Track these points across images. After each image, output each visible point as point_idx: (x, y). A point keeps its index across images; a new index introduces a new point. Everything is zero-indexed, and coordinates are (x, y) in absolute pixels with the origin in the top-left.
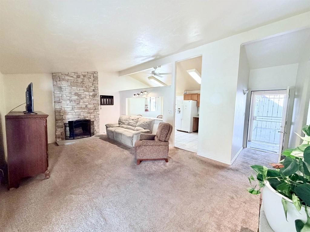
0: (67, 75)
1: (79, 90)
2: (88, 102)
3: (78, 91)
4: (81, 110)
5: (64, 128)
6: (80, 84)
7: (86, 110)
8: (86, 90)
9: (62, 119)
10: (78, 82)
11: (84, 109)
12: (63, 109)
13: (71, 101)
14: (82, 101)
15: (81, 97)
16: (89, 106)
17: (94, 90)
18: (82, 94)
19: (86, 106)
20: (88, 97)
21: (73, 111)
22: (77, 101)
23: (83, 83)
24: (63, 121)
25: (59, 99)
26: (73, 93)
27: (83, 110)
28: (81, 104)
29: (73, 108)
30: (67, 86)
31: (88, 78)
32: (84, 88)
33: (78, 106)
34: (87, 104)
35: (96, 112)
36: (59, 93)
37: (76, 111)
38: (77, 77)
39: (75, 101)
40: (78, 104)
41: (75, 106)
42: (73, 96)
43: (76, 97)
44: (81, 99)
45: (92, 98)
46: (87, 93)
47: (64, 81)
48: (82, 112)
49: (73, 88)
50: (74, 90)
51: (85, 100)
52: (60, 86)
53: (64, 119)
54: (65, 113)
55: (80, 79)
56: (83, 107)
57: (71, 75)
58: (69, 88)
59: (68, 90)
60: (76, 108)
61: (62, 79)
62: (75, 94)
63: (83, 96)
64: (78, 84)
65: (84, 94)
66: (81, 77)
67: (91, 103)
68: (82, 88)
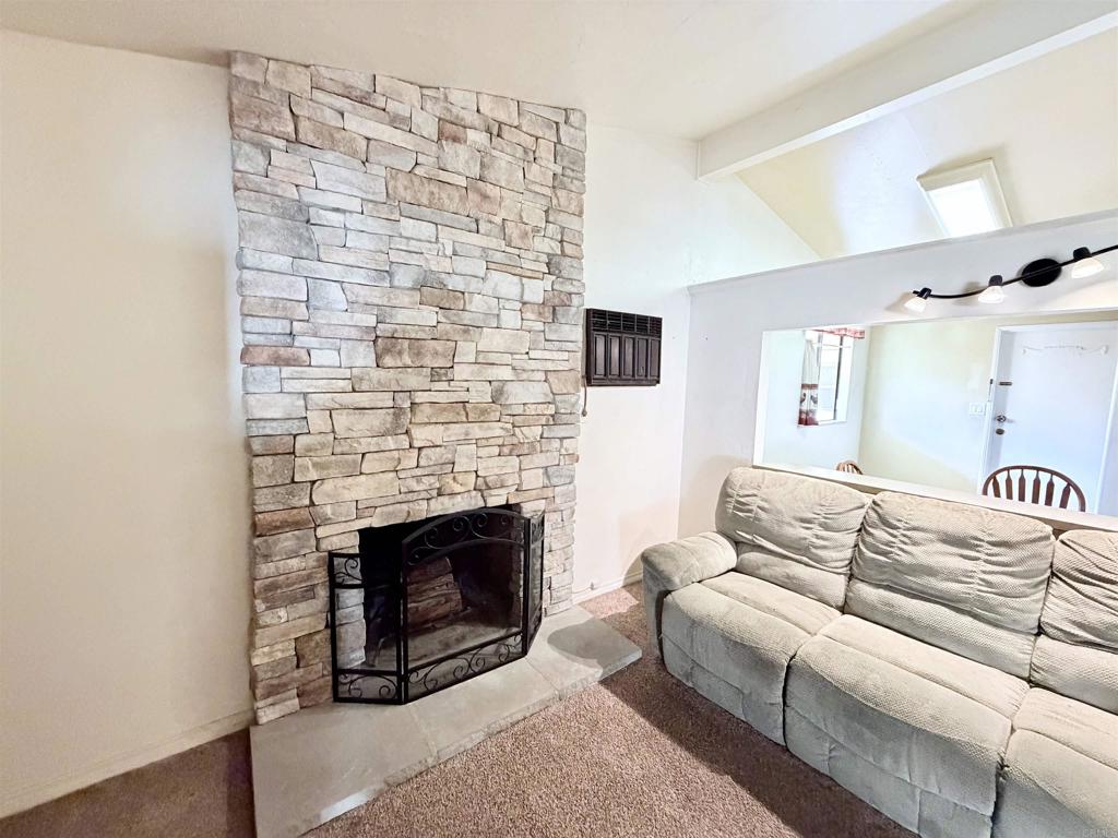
0: (365, 99)
1: (449, 252)
2: (507, 358)
3: (446, 265)
4: (457, 431)
5: (323, 593)
6: (464, 199)
7: (496, 430)
8: (498, 257)
9: (309, 521)
10: (444, 176)
11: (482, 415)
12: (318, 421)
13: (385, 347)
14: (467, 350)
15: (467, 318)
16: (518, 396)
17: (552, 265)
18: (474, 285)
19: (497, 396)
20: (510, 319)
21: (402, 441)
22: (436, 354)
23: (485, 197)
24: (321, 532)
25: (281, 326)
26: (404, 278)
27: (477, 431)
28: (459, 373)
29: (397, 411)
30: (355, 205)
31: (520, 152)
33: (441, 393)
34: (506, 373)
35: (556, 444)
36: (282, 262)
37: (421, 435)
38: (441, 134)
39: (417, 348)
40: (436, 374)
41: (419, 397)
42: (405, 299)
43: (429, 316)
44: (466, 329)
45: (539, 326)
46: (507, 285)
47: (330, 156)
48: (466, 441)
49: (408, 226)
50: (414, 246)
51: (491, 340)
52: (292, 193)
53: (328, 510)
55: (460, 148)
56: (473, 397)
57: (392, 106)
58: (372, 225)
60: (427, 409)
61: (318, 134)
62: (420, 286)
63: (477, 304)
64: (444, 194)
65: (488, 288)
66: (471, 135)
67: (533, 365)
68: (474, 238)
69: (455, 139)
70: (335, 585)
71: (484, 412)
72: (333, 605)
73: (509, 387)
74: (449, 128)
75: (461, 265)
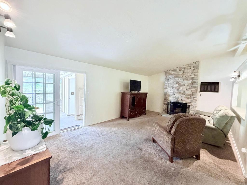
0: (173, 70)
1: (179, 79)
2: (186, 89)
4: (179, 95)
5: (167, 105)
7: (184, 95)
9: (167, 100)
10: (179, 74)
11: (182, 94)
12: (168, 93)
13: (173, 88)
14: (181, 88)
15: (181, 85)
16: (187, 92)
17: (192, 79)
18: (182, 82)
19: (184, 92)
20: (186, 85)
21: (174, 95)
22: (178, 88)
23: (184, 74)
26: (175, 82)
28: (180, 90)
29: (174, 93)
30: (172, 78)
31: (188, 69)
32: (184, 78)
33: (178, 92)
34: (186, 90)
35: (193, 98)
36: (167, 83)
37: (176, 95)
38: (179, 70)
39: (176, 88)
40: (178, 90)
41: (176, 92)
42: (175, 84)
43: (177, 85)
45: (190, 85)
46: (186, 81)
47: (170, 75)
49: (176, 78)
50: (176, 80)
51: (184, 87)
52: (168, 78)
54: (169, 96)
57: (175, 70)
59: (172, 80)
60: (176, 93)
63: (182, 84)
65: (184, 82)
66: (182, 69)
67: (189, 89)
68: (182, 78)
69: (181, 70)
70: (168, 105)
71: (182, 93)
72: (168, 106)
73: (186, 91)
74: (180, 70)
75: (180, 81)
